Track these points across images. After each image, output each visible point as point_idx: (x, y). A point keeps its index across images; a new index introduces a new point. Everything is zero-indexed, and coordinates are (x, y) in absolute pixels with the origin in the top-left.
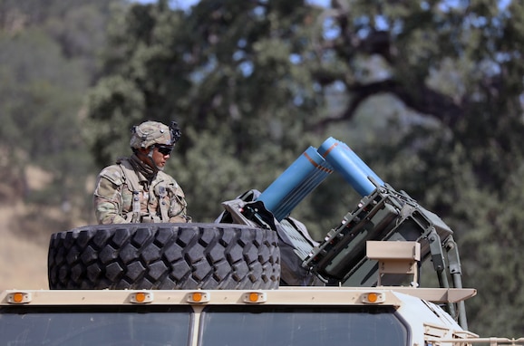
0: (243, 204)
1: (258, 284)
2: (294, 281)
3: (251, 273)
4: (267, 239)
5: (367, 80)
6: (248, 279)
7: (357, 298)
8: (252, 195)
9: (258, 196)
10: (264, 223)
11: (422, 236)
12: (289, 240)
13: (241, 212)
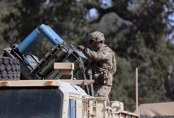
0: (11, 49)
1: (11, 79)
2: (30, 78)
3: (8, 75)
4: (15, 62)
5: (105, 8)
6: (7, 77)
7: (44, 83)
8: (15, 46)
9: (17, 46)
10: (19, 57)
11: (76, 61)
12: (28, 63)
13: (10, 53)
